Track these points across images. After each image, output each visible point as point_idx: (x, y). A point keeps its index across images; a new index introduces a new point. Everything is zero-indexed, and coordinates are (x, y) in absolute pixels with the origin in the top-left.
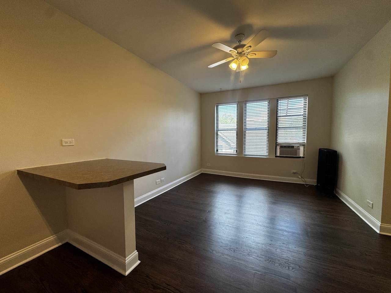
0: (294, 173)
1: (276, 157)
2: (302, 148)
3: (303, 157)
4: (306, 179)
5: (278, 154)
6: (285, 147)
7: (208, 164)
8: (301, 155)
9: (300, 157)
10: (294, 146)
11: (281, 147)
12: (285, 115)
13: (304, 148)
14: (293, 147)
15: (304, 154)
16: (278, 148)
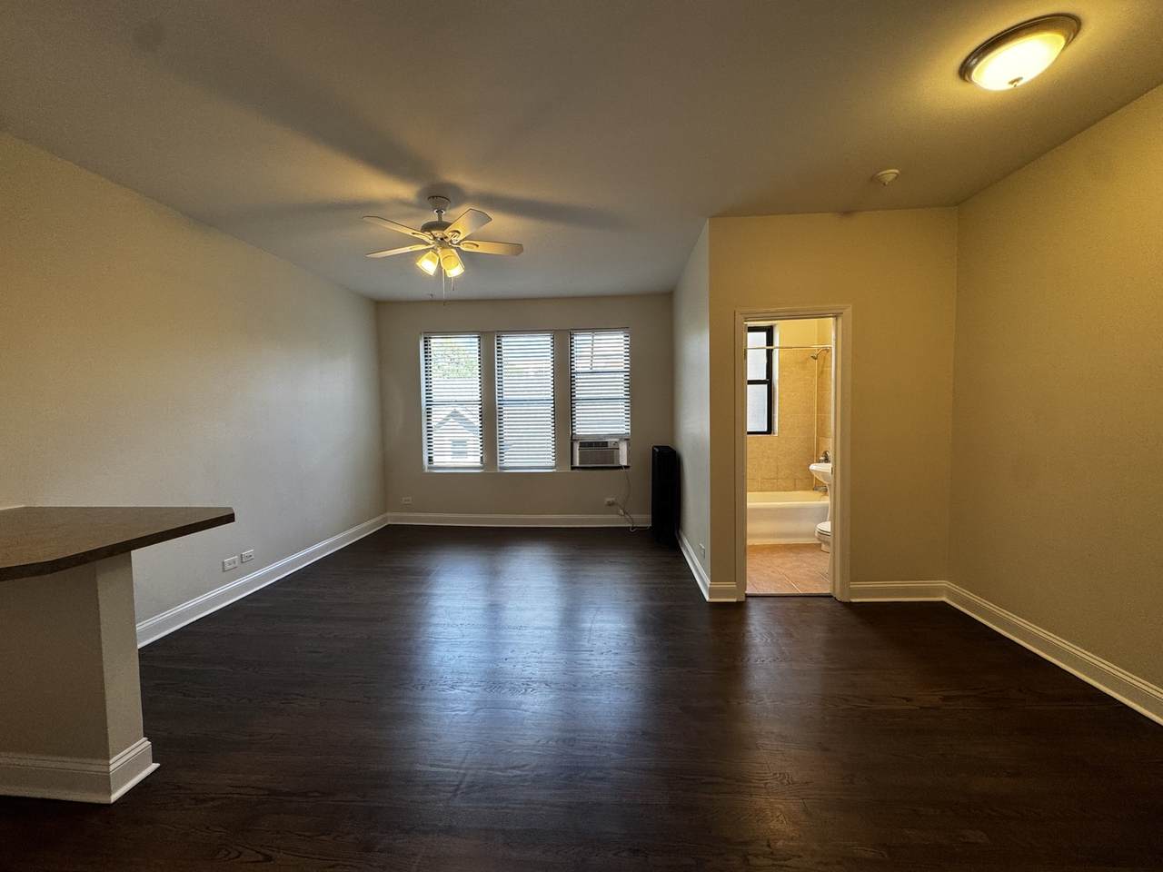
0: (611, 504)
1: (573, 468)
2: (623, 448)
3: (626, 467)
4: (634, 516)
5: (577, 464)
6: (590, 444)
7: (404, 499)
8: (624, 462)
9: (620, 467)
10: (607, 442)
11: (582, 445)
12: (588, 369)
13: (629, 445)
14: (605, 444)
15: (629, 461)
16: (577, 446)
